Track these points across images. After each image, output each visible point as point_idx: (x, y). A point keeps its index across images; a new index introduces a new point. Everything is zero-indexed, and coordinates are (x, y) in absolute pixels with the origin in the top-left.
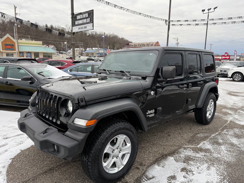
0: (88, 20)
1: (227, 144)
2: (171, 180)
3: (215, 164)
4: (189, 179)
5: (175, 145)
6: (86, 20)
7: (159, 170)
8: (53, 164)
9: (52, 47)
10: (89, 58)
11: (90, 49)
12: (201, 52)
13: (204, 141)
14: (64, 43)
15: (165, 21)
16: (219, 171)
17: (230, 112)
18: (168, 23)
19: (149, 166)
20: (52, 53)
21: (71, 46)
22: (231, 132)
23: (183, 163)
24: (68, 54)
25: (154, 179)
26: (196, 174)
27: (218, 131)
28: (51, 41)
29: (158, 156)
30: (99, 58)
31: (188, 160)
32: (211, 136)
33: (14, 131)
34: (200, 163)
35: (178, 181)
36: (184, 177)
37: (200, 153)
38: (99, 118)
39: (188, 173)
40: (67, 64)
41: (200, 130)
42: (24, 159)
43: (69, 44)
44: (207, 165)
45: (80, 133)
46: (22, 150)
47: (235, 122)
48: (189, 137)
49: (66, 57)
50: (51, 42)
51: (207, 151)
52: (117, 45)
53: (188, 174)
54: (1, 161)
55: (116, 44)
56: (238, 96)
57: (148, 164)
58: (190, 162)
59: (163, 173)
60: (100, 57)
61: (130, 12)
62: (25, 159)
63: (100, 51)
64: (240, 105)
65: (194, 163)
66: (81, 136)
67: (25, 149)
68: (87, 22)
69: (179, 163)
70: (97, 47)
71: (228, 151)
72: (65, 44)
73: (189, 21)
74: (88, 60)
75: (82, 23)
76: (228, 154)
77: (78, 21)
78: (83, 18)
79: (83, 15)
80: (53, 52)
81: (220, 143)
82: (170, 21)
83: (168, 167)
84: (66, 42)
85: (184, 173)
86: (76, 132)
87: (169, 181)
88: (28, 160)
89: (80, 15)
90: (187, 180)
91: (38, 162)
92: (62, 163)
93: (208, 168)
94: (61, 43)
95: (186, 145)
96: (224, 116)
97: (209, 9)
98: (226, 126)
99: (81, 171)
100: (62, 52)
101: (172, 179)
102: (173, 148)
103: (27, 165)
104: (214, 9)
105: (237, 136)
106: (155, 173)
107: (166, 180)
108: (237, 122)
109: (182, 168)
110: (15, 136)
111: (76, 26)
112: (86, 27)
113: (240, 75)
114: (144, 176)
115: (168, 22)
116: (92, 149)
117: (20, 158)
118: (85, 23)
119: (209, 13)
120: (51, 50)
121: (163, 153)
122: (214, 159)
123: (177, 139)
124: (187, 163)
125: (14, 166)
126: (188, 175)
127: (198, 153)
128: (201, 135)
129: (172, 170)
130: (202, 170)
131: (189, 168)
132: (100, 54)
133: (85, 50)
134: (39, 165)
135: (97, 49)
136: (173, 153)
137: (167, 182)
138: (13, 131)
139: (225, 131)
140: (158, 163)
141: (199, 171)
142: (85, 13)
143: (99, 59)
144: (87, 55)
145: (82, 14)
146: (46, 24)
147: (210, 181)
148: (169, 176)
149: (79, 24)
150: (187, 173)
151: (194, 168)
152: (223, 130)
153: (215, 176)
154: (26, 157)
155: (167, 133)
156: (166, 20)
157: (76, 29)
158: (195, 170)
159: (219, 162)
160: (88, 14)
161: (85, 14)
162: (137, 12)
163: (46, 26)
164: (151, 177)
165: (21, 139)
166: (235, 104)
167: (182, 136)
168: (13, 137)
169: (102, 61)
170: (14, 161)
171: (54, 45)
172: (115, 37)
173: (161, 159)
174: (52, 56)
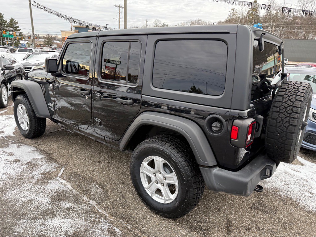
12: (147, 35)
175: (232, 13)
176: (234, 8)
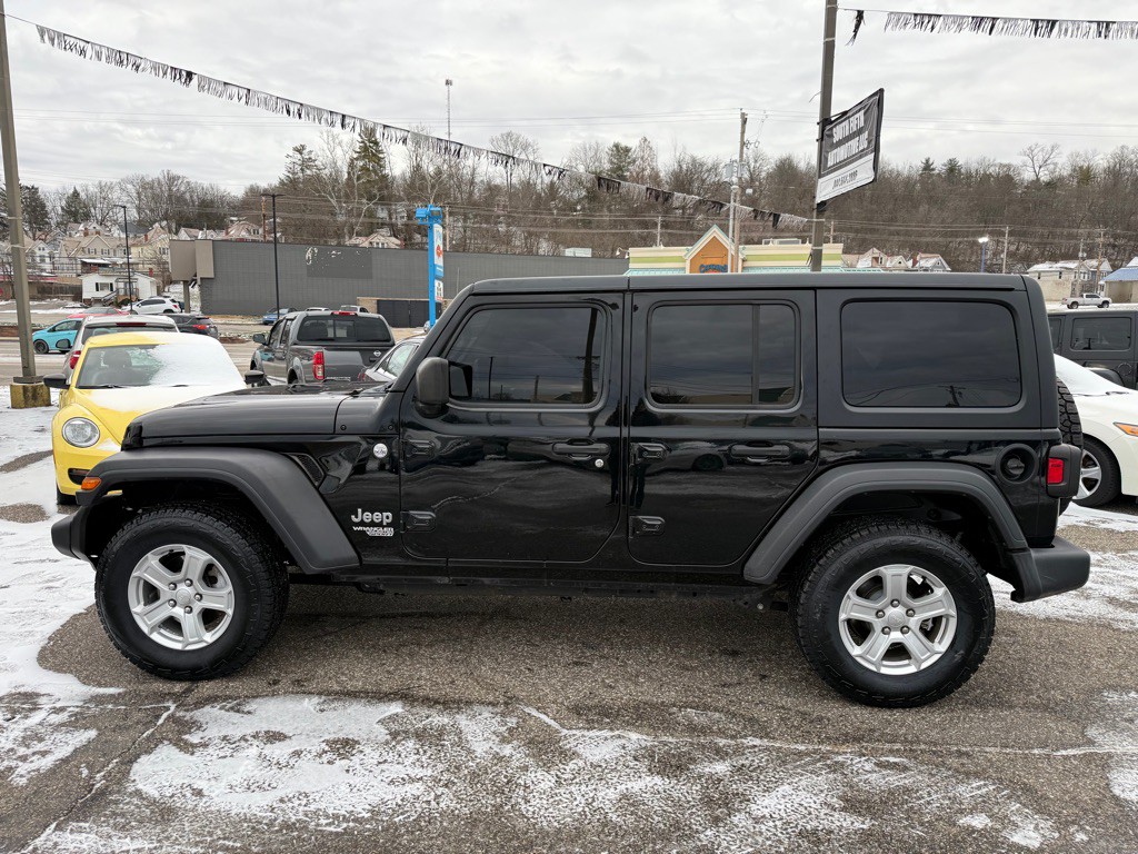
0: (864, 140)
2: (262, 738)
6: (859, 141)
9: (932, 262)
12: (814, 289)
50: (929, 239)
68: (860, 149)
75: (846, 158)
77: (835, 150)
78: (851, 131)
79: (851, 120)
89: (842, 125)
95: (539, 708)
111: (828, 174)
112: (854, 176)
142: (856, 113)
145: (849, 118)
146: (927, 161)
149: (837, 163)
157: (826, 189)
160: (864, 113)
161: (856, 116)
163: (927, 167)
164: (246, 710)
175: (300, 162)
176: (303, 147)
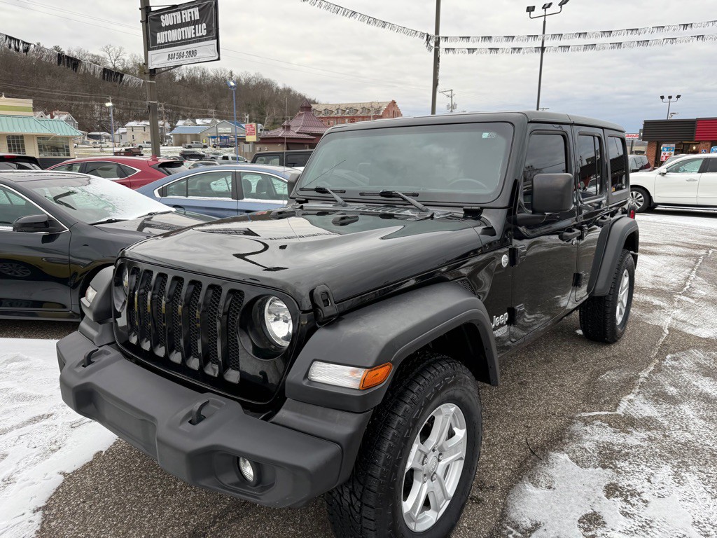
0: (202, 30)
1: (694, 398)
2: (592, 527)
3: (690, 462)
4: (640, 519)
5: (554, 414)
6: (195, 29)
7: (541, 498)
8: (195, 514)
9: (64, 117)
10: (188, 152)
11: (189, 122)
12: (603, 128)
13: (629, 394)
14: (101, 106)
15: (425, 38)
16: (710, 486)
17: (656, 302)
18: (432, 44)
19: (507, 491)
20: (67, 138)
21: (125, 115)
22: (687, 363)
23: (601, 469)
24: (117, 138)
25: (540, 532)
26: (652, 500)
27: (651, 361)
28: (59, 97)
29: (520, 453)
30: (219, 151)
31: (611, 458)
32: (639, 377)
33: (15, 406)
34: (648, 465)
35: (613, 530)
36: (625, 514)
37: (634, 432)
38: (400, 356)
39: (629, 499)
40: (138, 171)
41: (600, 360)
42: (87, 506)
43: (117, 107)
44: (670, 470)
45: (339, 415)
46: (68, 471)
47: (684, 330)
48: (582, 385)
49: (111, 149)
50: (58, 101)
51: (648, 423)
52: (272, 110)
53: (631, 504)
54: (4, 523)
55: (268, 108)
56: (656, 254)
57: (501, 482)
58: (620, 464)
59: (557, 508)
60: (221, 146)
61: (322, 7)
62: (90, 507)
63: (219, 129)
64: (673, 280)
65: (631, 466)
66: (345, 426)
67: (75, 469)
68: (197, 35)
69: (590, 469)
70: (208, 117)
71: (705, 420)
72: (106, 107)
73: (493, 39)
74: (186, 156)
75: (180, 39)
76: (711, 430)
77: (166, 32)
78: (184, 21)
79: (183, 12)
80: (70, 135)
81: (673, 397)
82: (439, 38)
83: (564, 486)
84: (108, 101)
85: (618, 502)
86: (320, 410)
87: (586, 534)
88: (100, 507)
89: (171, 14)
90: (636, 524)
91: (141, 511)
92: (228, 508)
93: (678, 479)
94: (93, 106)
95: (584, 411)
96: (646, 315)
97: (546, 6)
98: (664, 344)
99: (301, 529)
100: (98, 133)
101: (591, 524)
102: (553, 424)
103: (104, 526)
104: (561, 5)
105: (708, 373)
106: (535, 511)
107: (578, 531)
108: (689, 330)
109: (606, 487)
110: (24, 425)
111: (158, 48)
112: (193, 53)
113: (640, 195)
114: (508, 524)
115: (435, 42)
116: (375, 463)
117: (68, 504)
118: (191, 38)
119: (545, 16)
120: (64, 129)
121: (529, 442)
122: (681, 449)
123: (550, 395)
124: (611, 468)
125: (57, 534)
126: (633, 505)
127: (628, 432)
128: (609, 377)
129: (579, 494)
130: (662, 485)
131: (623, 482)
132: (221, 137)
133: (172, 128)
134: (148, 521)
135: (208, 121)
136: (558, 439)
137: (584, 535)
138: (9, 406)
139: (669, 361)
140: (529, 477)
141: (659, 491)
142: (189, 8)
143: (218, 154)
144: (180, 141)
145: (180, 10)
147: (702, 519)
148: (581, 516)
149: (168, 42)
150: (626, 500)
151: (640, 481)
152: (661, 355)
153: (707, 502)
154: (89, 497)
155: (516, 378)
156: (428, 35)
157: (159, 60)
158: (644, 490)
159: (699, 457)
160: (199, 10)
161: (189, 11)
162: (345, 9)
164: (531, 526)
165: (51, 434)
166: (658, 279)
167: (559, 382)
168: (18, 427)
169: (230, 158)
170: (51, 517)
171: (70, 112)
172: (265, 86)
173: (532, 463)
174: (68, 147)
